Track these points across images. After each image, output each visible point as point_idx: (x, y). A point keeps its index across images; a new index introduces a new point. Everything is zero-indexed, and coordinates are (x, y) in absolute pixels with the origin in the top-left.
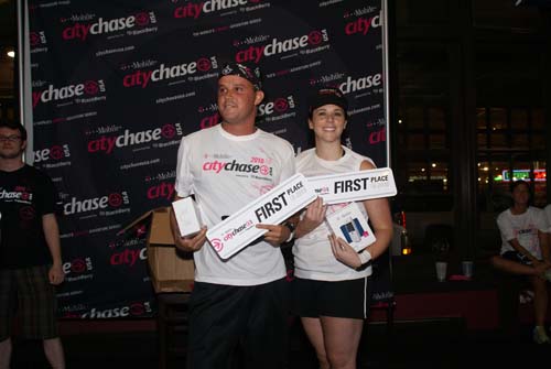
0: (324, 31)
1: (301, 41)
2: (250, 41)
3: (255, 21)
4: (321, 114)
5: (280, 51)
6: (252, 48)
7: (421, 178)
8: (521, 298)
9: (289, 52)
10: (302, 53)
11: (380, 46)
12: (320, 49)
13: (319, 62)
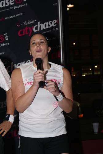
4: (34, 44)
7: (89, 74)
9: (4, 8)
10: (12, 8)
11: (56, 4)
12: (21, 6)
13: (21, 14)
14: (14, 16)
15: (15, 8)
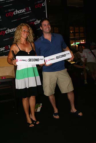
0: (30, 7)
1: (24, 10)
2: (10, 10)
3: (10, 5)
5: (18, 13)
6: (10, 12)
8: (81, 73)
9: (20, 13)
10: (24, 13)
11: (45, 11)
12: (29, 12)
13: (29, 16)
14: (25, 17)
15: (25, 13)
